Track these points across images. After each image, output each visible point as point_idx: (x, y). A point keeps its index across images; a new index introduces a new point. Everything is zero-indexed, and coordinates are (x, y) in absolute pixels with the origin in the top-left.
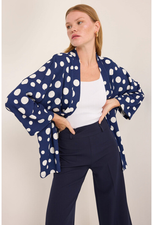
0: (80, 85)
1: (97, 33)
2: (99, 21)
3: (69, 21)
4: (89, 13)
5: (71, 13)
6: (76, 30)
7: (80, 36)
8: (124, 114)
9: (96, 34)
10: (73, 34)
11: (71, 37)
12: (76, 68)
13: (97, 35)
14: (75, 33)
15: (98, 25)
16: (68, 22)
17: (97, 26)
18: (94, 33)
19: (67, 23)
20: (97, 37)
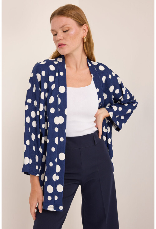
0: (66, 92)
1: (85, 38)
6: (62, 38)
7: (66, 45)
8: (116, 127)
10: (59, 42)
11: (57, 45)
12: (62, 74)
13: (85, 40)
14: (61, 42)
15: (86, 28)
17: (84, 29)
18: (82, 38)
20: (84, 42)
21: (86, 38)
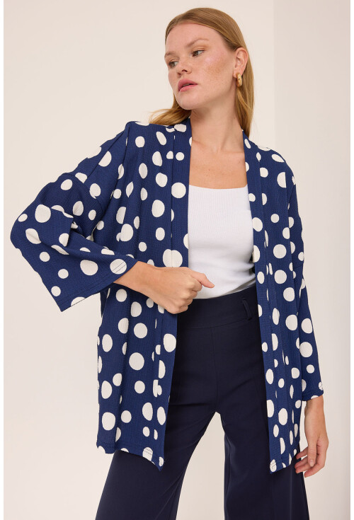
0: (186, 197)
1: (240, 77)
2: (246, 48)
3: (173, 49)
4: (220, 29)
5: (177, 29)
6: (189, 70)
7: (196, 84)
9: (235, 80)
10: (182, 78)
11: (177, 87)
13: (240, 82)
14: (185, 77)
15: (241, 56)
16: (171, 51)
17: (239, 59)
18: (233, 77)
19: (168, 54)
20: (238, 85)
21: (242, 76)
